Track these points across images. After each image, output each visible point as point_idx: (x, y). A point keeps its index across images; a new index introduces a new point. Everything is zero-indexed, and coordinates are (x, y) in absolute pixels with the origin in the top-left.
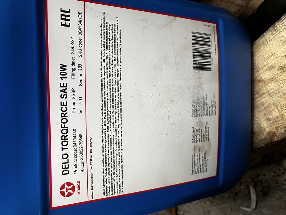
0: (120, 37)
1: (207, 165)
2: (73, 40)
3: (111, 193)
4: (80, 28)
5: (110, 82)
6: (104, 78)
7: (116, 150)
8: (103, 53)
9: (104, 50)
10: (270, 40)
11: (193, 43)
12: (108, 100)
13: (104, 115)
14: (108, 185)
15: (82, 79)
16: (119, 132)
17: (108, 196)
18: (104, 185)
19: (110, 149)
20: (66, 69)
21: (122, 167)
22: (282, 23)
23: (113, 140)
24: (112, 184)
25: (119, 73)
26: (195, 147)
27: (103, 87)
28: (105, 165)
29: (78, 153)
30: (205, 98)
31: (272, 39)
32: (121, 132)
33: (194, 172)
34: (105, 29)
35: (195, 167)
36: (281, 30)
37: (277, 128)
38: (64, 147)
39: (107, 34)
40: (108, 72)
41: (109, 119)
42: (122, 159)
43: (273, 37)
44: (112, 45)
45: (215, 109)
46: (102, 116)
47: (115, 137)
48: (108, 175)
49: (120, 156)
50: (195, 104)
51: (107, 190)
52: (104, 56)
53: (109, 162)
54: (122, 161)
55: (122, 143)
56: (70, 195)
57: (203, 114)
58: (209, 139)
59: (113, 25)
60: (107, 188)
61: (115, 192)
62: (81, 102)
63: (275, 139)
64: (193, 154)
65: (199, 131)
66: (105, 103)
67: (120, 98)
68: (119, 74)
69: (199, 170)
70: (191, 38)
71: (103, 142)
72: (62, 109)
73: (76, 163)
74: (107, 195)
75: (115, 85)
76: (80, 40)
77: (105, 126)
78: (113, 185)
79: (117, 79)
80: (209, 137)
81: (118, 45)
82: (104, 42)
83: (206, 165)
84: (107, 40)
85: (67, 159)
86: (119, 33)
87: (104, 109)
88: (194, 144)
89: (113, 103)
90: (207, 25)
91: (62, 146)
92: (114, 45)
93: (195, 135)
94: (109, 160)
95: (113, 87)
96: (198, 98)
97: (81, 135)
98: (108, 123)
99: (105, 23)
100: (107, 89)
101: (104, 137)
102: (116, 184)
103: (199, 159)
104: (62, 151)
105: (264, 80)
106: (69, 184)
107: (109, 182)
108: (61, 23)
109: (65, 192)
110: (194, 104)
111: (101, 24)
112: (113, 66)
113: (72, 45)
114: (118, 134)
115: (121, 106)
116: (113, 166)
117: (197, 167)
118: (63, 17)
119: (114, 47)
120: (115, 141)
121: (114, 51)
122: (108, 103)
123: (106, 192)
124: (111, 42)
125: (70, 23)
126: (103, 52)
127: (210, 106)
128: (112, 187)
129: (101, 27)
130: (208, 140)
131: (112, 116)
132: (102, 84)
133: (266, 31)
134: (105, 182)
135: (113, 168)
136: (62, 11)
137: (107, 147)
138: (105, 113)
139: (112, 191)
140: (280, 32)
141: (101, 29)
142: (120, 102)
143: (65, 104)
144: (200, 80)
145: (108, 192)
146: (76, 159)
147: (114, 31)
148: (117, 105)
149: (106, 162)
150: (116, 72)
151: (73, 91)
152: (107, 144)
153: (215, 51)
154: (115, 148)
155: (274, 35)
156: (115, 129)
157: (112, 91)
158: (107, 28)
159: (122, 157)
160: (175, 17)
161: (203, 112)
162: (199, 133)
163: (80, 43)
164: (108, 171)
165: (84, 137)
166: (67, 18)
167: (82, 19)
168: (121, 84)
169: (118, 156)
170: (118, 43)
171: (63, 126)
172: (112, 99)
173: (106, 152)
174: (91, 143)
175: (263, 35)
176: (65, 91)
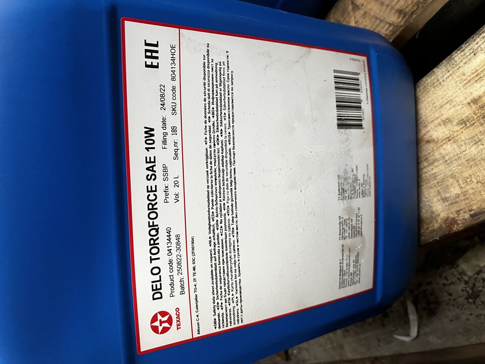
0: (232, 82)
1: (360, 272)
2: (162, 88)
3: (225, 324)
4: (173, 69)
5: (218, 153)
6: (210, 147)
7: (230, 257)
8: (207, 107)
9: (209, 104)
10: (443, 79)
11: (337, 88)
12: (216, 180)
13: (211, 203)
14: (220, 312)
15: (177, 150)
16: (233, 229)
17: (222, 329)
18: (215, 312)
19: (221, 256)
20: (153, 135)
21: (240, 282)
22: (462, 54)
23: (226, 241)
24: (226, 310)
25: (232, 137)
26: (343, 246)
27: (209, 160)
28: (215, 280)
29: (175, 265)
30: (355, 170)
31: (447, 78)
32: (237, 229)
33: (342, 284)
34: (210, 69)
35: (344, 278)
36: (461, 64)
37: (458, 212)
38: (153, 257)
39: (213, 78)
40: (216, 137)
41: (219, 210)
42: (239, 271)
43: (448, 74)
44: (221, 95)
45: (370, 186)
46: (209, 206)
47: (228, 237)
48: (220, 297)
49: (237, 266)
50: (342, 181)
51: (219, 320)
52: (209, 113)
53: (220, 276)
54: (240, 274)
55: (238, 246)
56: (165, 330)
57: (353, 196)
58: (361, 233)
59: (222, 64)
60: (219, 317)
61: (231, 322)
62: (177, 185)
63: (455, 228)
64: (341, 258)
65: (348, 222)
66: (212, 185)
67: (233, 177)
68: (231, 139)
69: (349, 281)
70: (333, 80)
71: (210, 245)
72: (150, 198)
73: (172, 280)
74: (219, 327)
75: (226, 157)
76: (174, 89)
77: (213, 220)
78: (228, 311)
79: (229, 146)
80: (363, 230)
81: (229, 95)
82: (209, 90)
83: (358, 272)
84: (213, 88)
85: (158, 276)
86: (230, 75)
87: (210, 195)
88: (342, 242)
89: (224, 185)
90: (354, 60)
91: (151, 255)
92: (222, 94)
93: (343, 229)
94: (220, 273)
95: (222, 160)
96: (346, 172)
97: (179, 236)
98: (217, 216)
99: (210, 61)
100: (215, 163)
101: (212, 238)
102: (232, 310)
103: (348, 265)
104: (151, 263)
105: (436, 140)
106: (163, 314)
107: (221, 306)
108: (146, 62)
109: (158, 327)
110: (340, 182)
111: (204, 63)
112: (223, 128)
113: (162, 96)
114: (233, 232)
115: (235, 189)
116: (226, 282)
117: (346, 277)
118: (149, 54)
119: (223, 98)
120: (228, 242)
121: (223, 104)
122: (216, 184)
123: (217, 323)
124: (219, 90)
125: (158, 63)
126: (207, 105)
127: (362, 182)
128: (227, 315)
129: (204, 67)
130: (361, 235)
131: (222, 205)
132: (207, 155)
133: (438, 66)
134: (216, 308)
135: (227, 285)
136: (146, 44)
137: (217, 253)
138: (213, 200)
139: (227, 321)
140: (460, 67)
141: (204, 70)
142: (234, 182)
143: (154, 189)
144: (347, 144)
145: (221, 322)
146: (171, 274)
147: (222, 73)
148: (230, 188)
149: (216, 277)
150: (228, 137)
151: (165, 168)
152: (217, 249)
153: (367, 98)
154: (229, 254)
155: (451, 72)
156: (227, 224)
157: (221, 165)
158: (212, 69)
159: (239, 267)
160: (309, 48)
161: (352, 192)
162: (348, 225)
163: (174, 93)
164: (219, 290)
165: (182, 240)
166: (154, 54)
167: (177, 56)
168: (234, 154)
169: (233, 265)
170: (229, 91)
171: (151, 224)
172: (221, 178)
173: (216, 260)
174: (193, 249)
175: (433, 72)
176: (153, 169)
